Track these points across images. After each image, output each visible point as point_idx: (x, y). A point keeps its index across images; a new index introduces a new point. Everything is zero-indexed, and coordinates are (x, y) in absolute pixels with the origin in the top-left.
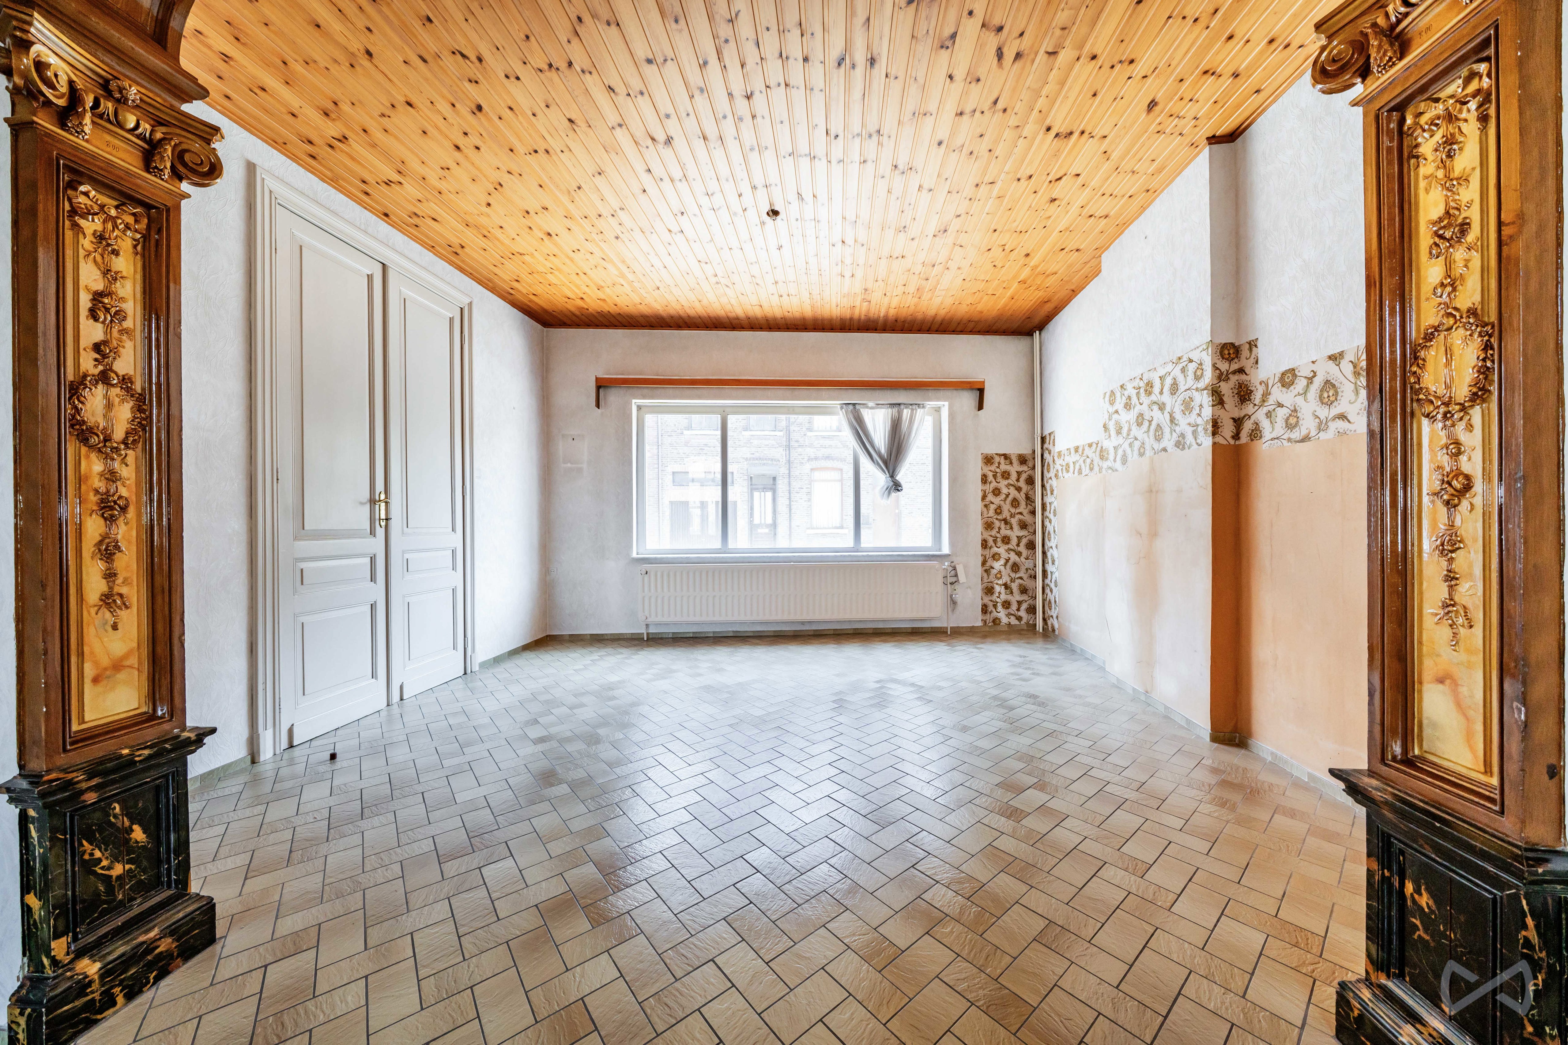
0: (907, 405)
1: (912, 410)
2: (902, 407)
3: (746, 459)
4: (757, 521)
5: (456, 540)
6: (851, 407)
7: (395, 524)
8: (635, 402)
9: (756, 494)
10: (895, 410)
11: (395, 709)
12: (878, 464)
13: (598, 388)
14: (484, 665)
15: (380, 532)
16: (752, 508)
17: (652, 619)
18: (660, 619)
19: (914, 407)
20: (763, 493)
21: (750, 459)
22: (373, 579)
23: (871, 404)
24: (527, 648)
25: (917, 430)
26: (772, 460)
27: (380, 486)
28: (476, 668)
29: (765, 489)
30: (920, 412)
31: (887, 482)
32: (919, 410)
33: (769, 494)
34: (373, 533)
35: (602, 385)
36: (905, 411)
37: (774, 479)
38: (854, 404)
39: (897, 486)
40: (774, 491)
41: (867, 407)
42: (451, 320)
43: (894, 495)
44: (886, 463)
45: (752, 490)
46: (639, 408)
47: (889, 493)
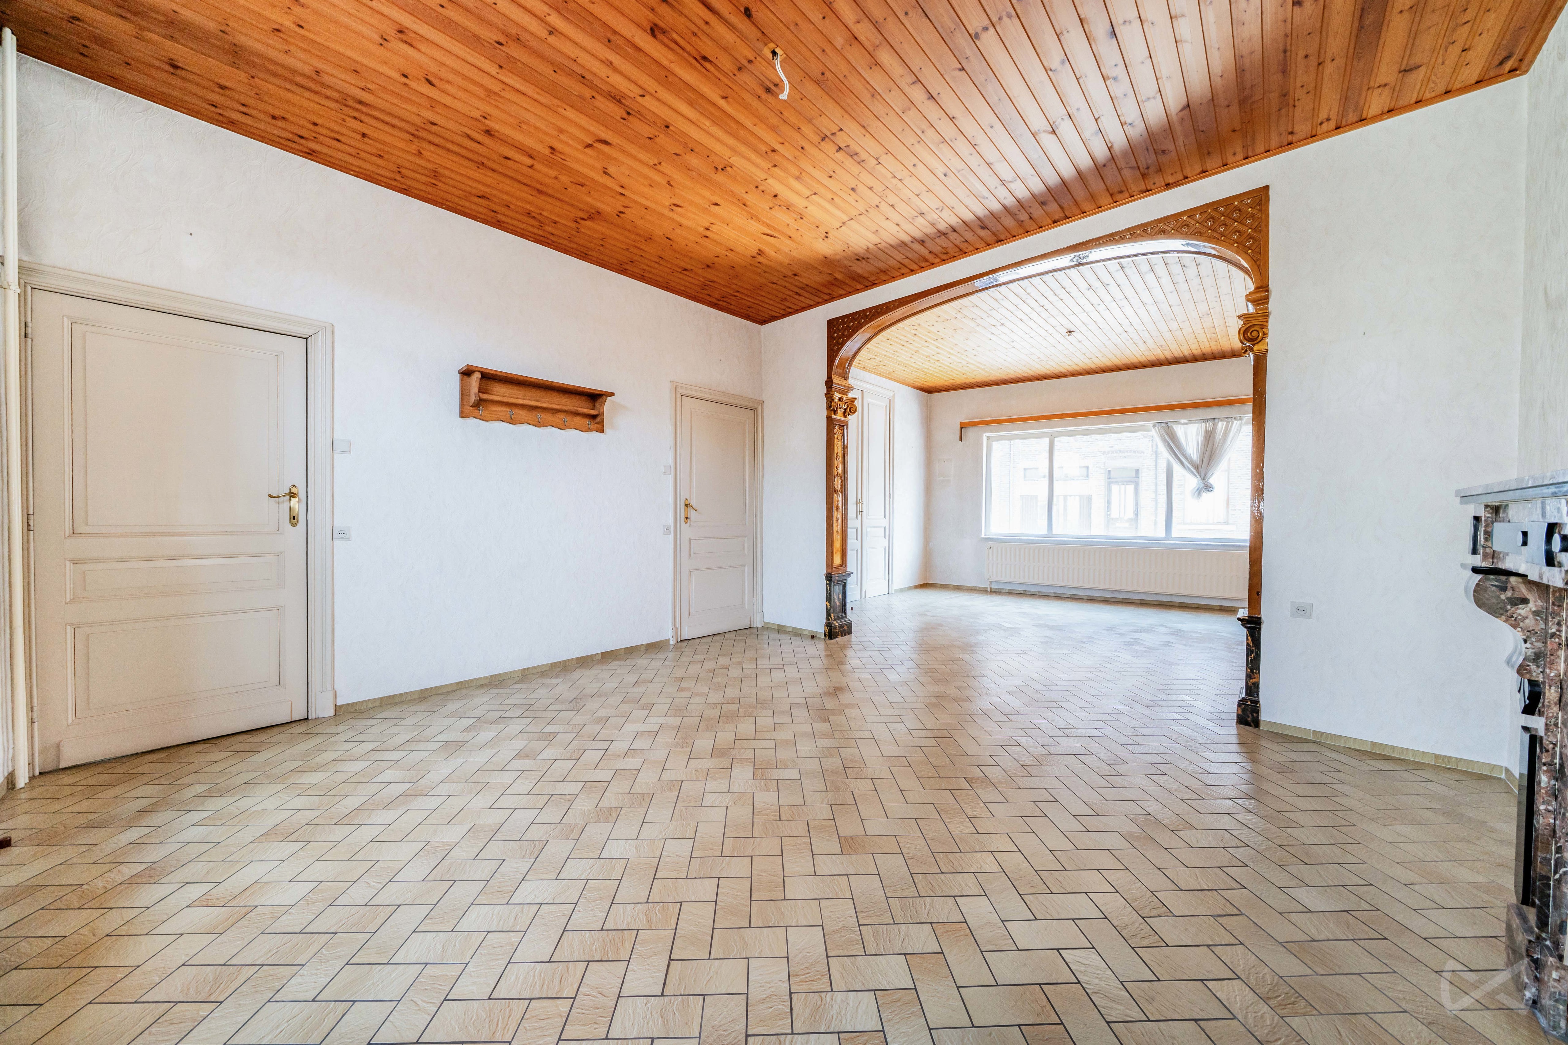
0: (1221, 419)
1: (1228, 423)
2: (1216, 421)
3: (1104, 453)
4: (1114, 513)
5: (885, 523)
6: (1164, 425)
7: (865, 514)
8: (985, 436)
9: (1115, 488)
10: (1210, 424)
11: (863, 600)
12: (1189, 469)
13: (961, 428)
14: (896, 591)
15: (859, 517)
16: (1109, 502)
17: (994, 578)
18: (999, 579)
19: (1230, 419)
20: (1123, 487)
21: (1108, 453)
22: (857, 539)
23: (1183, 421)
24: (917, 587)
25: (1233, 438)
26: (1135, 452)
27: (860, 497)
28: (893, 592)
29: (1129, 482)
30: (1236, 424)
31: (1198, 484)
32: (1235, 422)
33: (1130, 488)
34: (857, 518)
35: (963, 427)
36: (1220, 423)
37: (1137, 471)
38: (1166, 423)
39: (1208, 488)
40: (1137, 485)
41: (1180, 423)
42: (886, 407)
43: (1205, 495)
44: (1197, 468)
45: (1109, 484)
46: (988, 438)
47: (1200, 493)
